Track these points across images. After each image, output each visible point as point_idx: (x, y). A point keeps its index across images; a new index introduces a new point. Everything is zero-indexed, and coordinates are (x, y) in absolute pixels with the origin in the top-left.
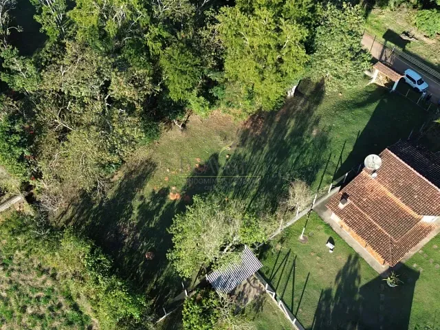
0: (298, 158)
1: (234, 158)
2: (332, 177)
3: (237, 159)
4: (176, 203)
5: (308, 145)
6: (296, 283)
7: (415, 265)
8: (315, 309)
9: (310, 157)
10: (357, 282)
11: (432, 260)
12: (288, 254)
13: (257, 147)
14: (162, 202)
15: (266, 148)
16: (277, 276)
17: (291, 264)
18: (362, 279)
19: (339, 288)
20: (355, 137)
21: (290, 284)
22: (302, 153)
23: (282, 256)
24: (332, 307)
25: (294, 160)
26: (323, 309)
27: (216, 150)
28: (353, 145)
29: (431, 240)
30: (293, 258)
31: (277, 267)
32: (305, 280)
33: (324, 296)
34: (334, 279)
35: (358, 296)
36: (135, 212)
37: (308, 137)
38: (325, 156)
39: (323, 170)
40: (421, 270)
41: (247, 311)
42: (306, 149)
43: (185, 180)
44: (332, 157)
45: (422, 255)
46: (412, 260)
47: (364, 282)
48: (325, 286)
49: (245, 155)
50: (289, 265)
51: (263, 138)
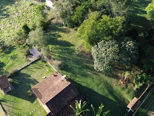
0: (76, 67)
1: (73, 50)
2: (69, 78)
3: (73, 51)
4: (57, 40)
5: (83, 71)
6: (33, 69)
7: (35, 102)
8: (25, 73)
9: (77, 71)
10: (32, 84)
11: (37, 108)
12: (43, 67)
13: (78, 55)
14: (57, 37)
15: (79, 58)
16: (36, 65)
17: (40, 68)
18: (33, 86)
19: (30, 79)
20: (91, 88)
21: (34, 68)
22: (79, 69)
23: (42, 66)
24: (25, 77)
25: (75, 66)
26: (25, 75)
27: (75, 45)
28: (86, 86)
29: (44, 110)
30: (41, 68)
31: (39, 65)
32: (34, 71)
33: (29, 75)
34: (34, 78)
35: (27, 84)
36: (55, 33)
37: (87, 71)
38: (78, 76)
39: (72, 75)
40: (34, 104)
41: (27, 59)
42: (81, 70)
43: (64, 40)
44: (78, 78)
45: (39, 105)
46: (37, 102)
47: (31, 86)
48: (31, 76)
49: (75, 53)
50: (39, 67)
51: (83, 57)
